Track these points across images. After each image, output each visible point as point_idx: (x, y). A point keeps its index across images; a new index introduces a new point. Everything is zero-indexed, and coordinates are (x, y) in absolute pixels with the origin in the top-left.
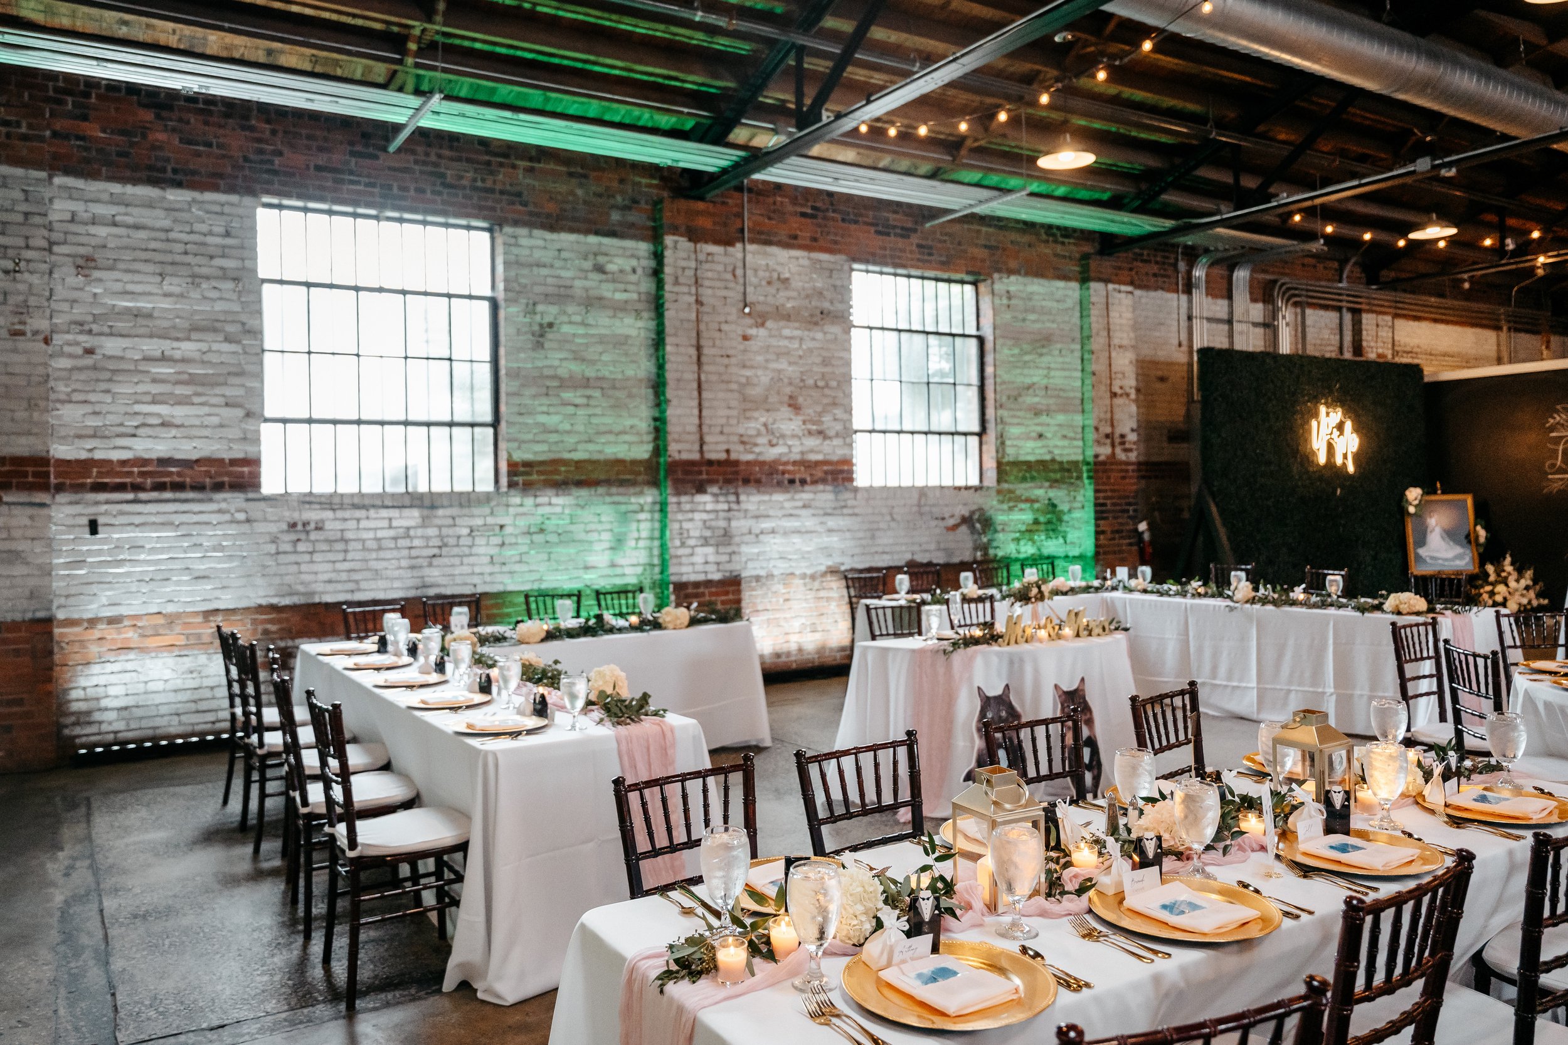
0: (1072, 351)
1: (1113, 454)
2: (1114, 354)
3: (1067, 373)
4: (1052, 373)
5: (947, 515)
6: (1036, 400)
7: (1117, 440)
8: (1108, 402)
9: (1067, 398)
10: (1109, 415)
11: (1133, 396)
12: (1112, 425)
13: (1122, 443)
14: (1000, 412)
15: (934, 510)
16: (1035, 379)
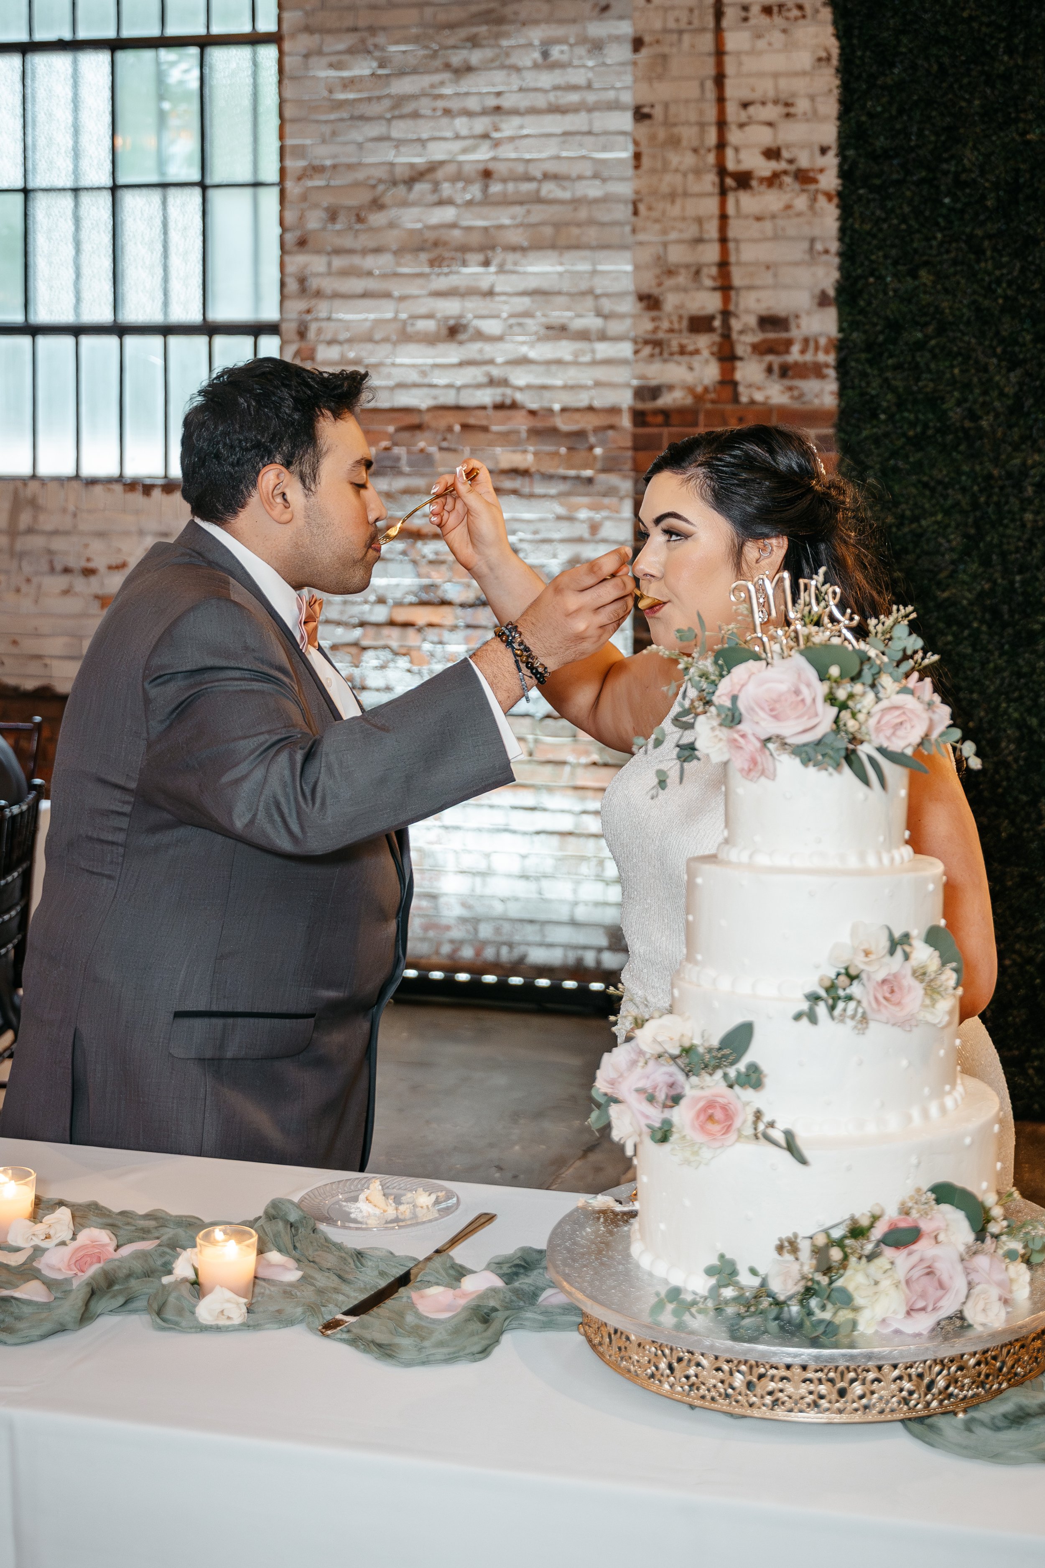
0: (597, 46)
1: (728, 383)
2: (734, 40)
3: (576, 122)
4: (509, 127)
5: (100, 563)
6: (448, 214)
7: (743, 344)
8: (711, 205)
9: (576, 202)
10: (711, 253)
11: (830, 181)
12: (725, 288)
13: (762, 349)
14: (297, 261)
15: (58, 544)
16: (438, 152)
